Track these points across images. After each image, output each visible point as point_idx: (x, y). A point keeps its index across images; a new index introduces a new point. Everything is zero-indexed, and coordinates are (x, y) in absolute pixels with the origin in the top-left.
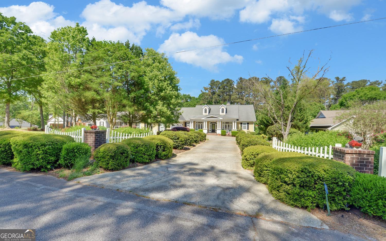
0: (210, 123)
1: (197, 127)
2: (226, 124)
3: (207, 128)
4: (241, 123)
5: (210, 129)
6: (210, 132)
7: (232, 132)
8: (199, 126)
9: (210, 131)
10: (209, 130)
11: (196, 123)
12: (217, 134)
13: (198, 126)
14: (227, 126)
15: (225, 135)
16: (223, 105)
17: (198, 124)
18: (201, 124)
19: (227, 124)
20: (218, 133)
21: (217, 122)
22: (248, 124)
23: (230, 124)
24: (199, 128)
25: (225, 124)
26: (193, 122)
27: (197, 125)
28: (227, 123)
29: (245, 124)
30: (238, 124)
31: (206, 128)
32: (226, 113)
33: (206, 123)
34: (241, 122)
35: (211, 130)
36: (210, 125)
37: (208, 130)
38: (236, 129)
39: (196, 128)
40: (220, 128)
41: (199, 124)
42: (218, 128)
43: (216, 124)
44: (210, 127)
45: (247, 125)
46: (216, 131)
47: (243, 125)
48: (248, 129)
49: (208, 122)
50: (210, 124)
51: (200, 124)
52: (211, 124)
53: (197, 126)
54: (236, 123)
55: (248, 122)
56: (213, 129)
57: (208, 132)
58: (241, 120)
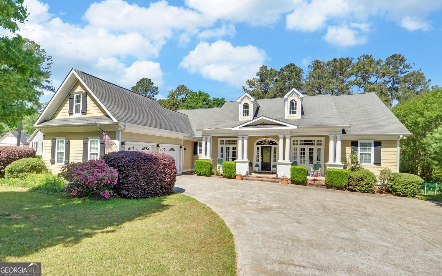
0: (258, 144)
1: (222, 156)
2: (303, 146)
3: (248, 158)
4: (354, 144)
5: (258, 160)
6: (257, 169)
7: (327, 174)
8: (228, 152)
9: (257, 166)
10: (255, 162)
11: (219, 142)
12: (277, 178)
13: (225, 154)
14: (307, 152)
15: (304, 183)
16: (294, 89)
17: (225, 146)
18: (234, 146)
19: (307, 147)
20: (280, 176)
21: (277, 138)
22: (378, 144)
23: (315, 147)
24: (227, 159)
25: (299, 147)
26: (209, 138)
27: (222, 148)
28: (305, 143)
29: (365, 146)
30: (344, 144)
31: (246, 159)
32: (303, 113)
33: (246, 142)
34: (355, 139)
35: (259, 163)
36: (258, 149)
37: (251, 164)
38: (338, 162)
39: (219, 157)
40: (287, 160)
41: (228, 146)
42: (280, 160)
43: (273, 146)
44: (258, 156)
45: (373, 148)
46: (275, 166)
47: (359, 148)
48: (378, 162)
49: (251, 139)
50: (255, 147)
51: (231, 146)
52: (260, 146)
53: (222, 152)
54: (339, 143)
55: (378, 139)
56: (266, 161)
57: (251, 170)
58: (353, 133)
